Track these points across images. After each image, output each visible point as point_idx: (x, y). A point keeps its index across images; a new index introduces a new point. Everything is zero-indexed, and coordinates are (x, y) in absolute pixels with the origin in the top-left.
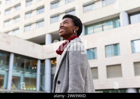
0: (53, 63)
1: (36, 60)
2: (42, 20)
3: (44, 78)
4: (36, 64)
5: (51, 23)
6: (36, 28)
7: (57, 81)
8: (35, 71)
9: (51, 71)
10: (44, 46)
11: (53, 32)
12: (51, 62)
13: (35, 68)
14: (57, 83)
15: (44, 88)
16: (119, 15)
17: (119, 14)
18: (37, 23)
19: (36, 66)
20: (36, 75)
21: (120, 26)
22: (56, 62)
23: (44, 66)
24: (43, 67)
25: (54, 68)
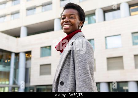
0: (28, 57)
1: (10, 53)
2: (18, 12)
3: (18, 71)
4: (10, 57)
5: (27, 15)
6: (11, 20)
7: (60, 82)
8: (9, 64)
9: (26, 64)
10: (18, 39)
11: (30, 25)
12: (26, 55)
13: (9, 61)
14: (59, 84)
15: (18, 81)
16: (95, 12)
17: (95, 10)
18: (12, 14)
19: (10, 59)
20: (10, 68)
21: (95, 22)
22: (30, 56)
23: (19, 59)
24: (17, 60)
25: (28, 62)
